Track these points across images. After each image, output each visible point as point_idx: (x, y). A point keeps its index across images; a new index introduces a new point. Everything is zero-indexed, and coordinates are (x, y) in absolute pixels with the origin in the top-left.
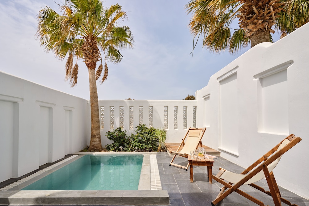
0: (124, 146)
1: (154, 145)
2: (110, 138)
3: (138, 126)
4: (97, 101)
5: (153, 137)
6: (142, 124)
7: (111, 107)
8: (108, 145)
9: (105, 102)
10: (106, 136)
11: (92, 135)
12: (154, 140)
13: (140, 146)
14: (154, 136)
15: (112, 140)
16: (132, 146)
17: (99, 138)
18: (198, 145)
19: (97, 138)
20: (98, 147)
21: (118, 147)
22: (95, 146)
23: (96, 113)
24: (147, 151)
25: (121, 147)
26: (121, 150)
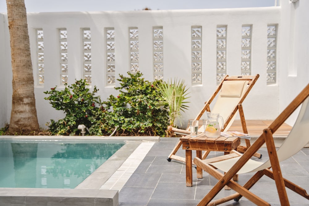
0: (88, 124)
1: (160, 121)
2: (57, 106)
3: (122, 77)
4: (24, 16)
5: (156, 103)
6: (134, 73)
7: (60, 29)
8: (52, 121)
9: (45, 18)
10: (45, 99)
11: (14, 98)
12: (157, 108)
13: (124, 122)
14: (157, 100)
15: (62, 109)
16: (107, 124)
17: (32, 104)
18: (233, 114)
19: (28, 104)
20: (30, 125)
21: (76, 126)
22: (22, 123)
23: (22, 46)
24: (141, 134)
25: (81, 127)
26: (83, 132)
